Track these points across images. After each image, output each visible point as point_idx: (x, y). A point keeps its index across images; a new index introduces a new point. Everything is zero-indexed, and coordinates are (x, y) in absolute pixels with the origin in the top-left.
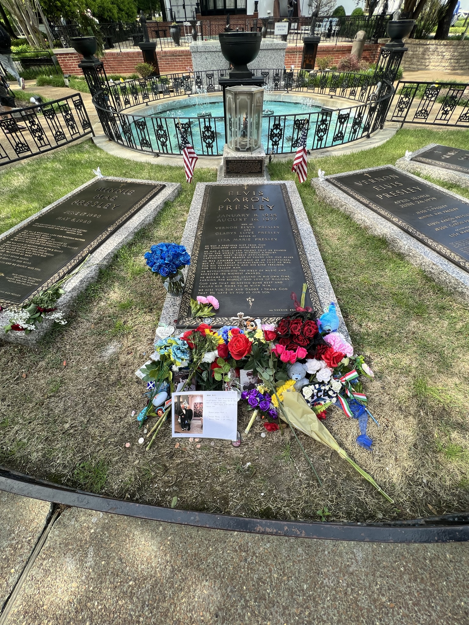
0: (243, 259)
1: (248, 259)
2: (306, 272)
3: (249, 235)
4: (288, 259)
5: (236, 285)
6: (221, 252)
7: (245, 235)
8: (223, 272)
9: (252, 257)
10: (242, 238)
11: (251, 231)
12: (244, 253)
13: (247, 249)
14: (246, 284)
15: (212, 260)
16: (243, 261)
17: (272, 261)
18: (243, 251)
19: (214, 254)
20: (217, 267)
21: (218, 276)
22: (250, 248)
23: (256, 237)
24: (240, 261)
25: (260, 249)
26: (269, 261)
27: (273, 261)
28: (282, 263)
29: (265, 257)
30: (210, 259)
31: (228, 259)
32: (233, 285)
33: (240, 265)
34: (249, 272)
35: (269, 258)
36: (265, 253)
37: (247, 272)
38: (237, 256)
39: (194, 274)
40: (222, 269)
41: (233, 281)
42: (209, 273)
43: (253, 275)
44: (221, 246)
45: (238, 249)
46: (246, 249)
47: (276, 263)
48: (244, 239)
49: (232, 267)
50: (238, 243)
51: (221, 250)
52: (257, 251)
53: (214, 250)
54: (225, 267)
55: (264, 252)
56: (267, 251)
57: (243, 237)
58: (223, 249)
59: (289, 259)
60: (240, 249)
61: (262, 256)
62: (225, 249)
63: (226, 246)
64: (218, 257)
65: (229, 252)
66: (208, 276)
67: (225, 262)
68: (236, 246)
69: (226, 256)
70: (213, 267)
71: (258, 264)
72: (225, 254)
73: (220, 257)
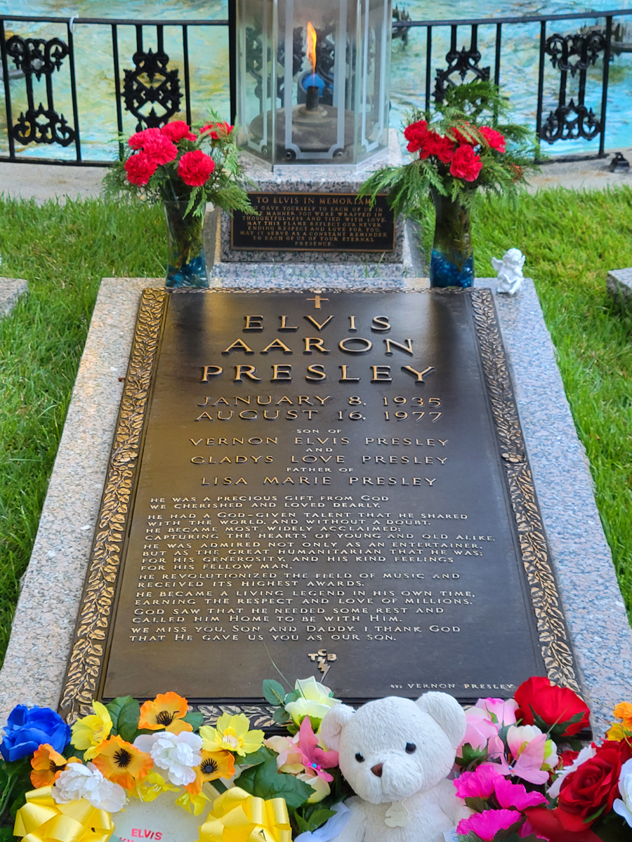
0: (298, 541)
1: (322, 541)
3: (324, 465)
5: (273, 616)
6: (215, 519)
7: (308, 465)
8: (222, 579)
9: (333, 534)
10: (295, 475)
11: (334, 454)
12: (302, 523)
13: (319, 510)
14: (309, 615)
15: (177, 541)
16: (298, 547)
17: (409, 548)
18: (301, 518)
19: (185, 522)
20: (199, 563)
21: (204, 589)
22: (329, 508)
23: (352, 474)
24: (288, 547)
25: (365, 510)
26: (399, 547)
27: (416, 548)
28: (449, 554)
29: (385, 534)
30: (170, 541)
31: (244, 540)
32: (262, 615)
33: (288, 558)
34: (320, 579)
35: (399, 540)
36: (383, 524)
37: (315, 580)
38: (275, 532)
39: (109, 584)
40: (217, 571)
41: (261, 606)
42: (171, 580)
43: (336, 588)
44: (214, 501)
45: (280, 509)
46: (312, 510)
47: (426, 554)
48: (304, 479)
49: (256, 564)
50: (280, 491)
51: (212, 512)
52: (356, 516)
53: (187, 511)
54: (230, 563)
55: (383, 520)
56: (395, 517)
58: (220, 509)
59: (477, 542)
60: (287, 511)
61: (371, 532)
62: (228, 510)
63: (234, 500)
64: (201, 532)
65: (247, 518)
66: (166, 590)
67: (230, 548)
68: (271, 501)
69: (234, 533)
70: (182, 563)
71: (359, 555)
72: (229, 525)
73: (211, 532)
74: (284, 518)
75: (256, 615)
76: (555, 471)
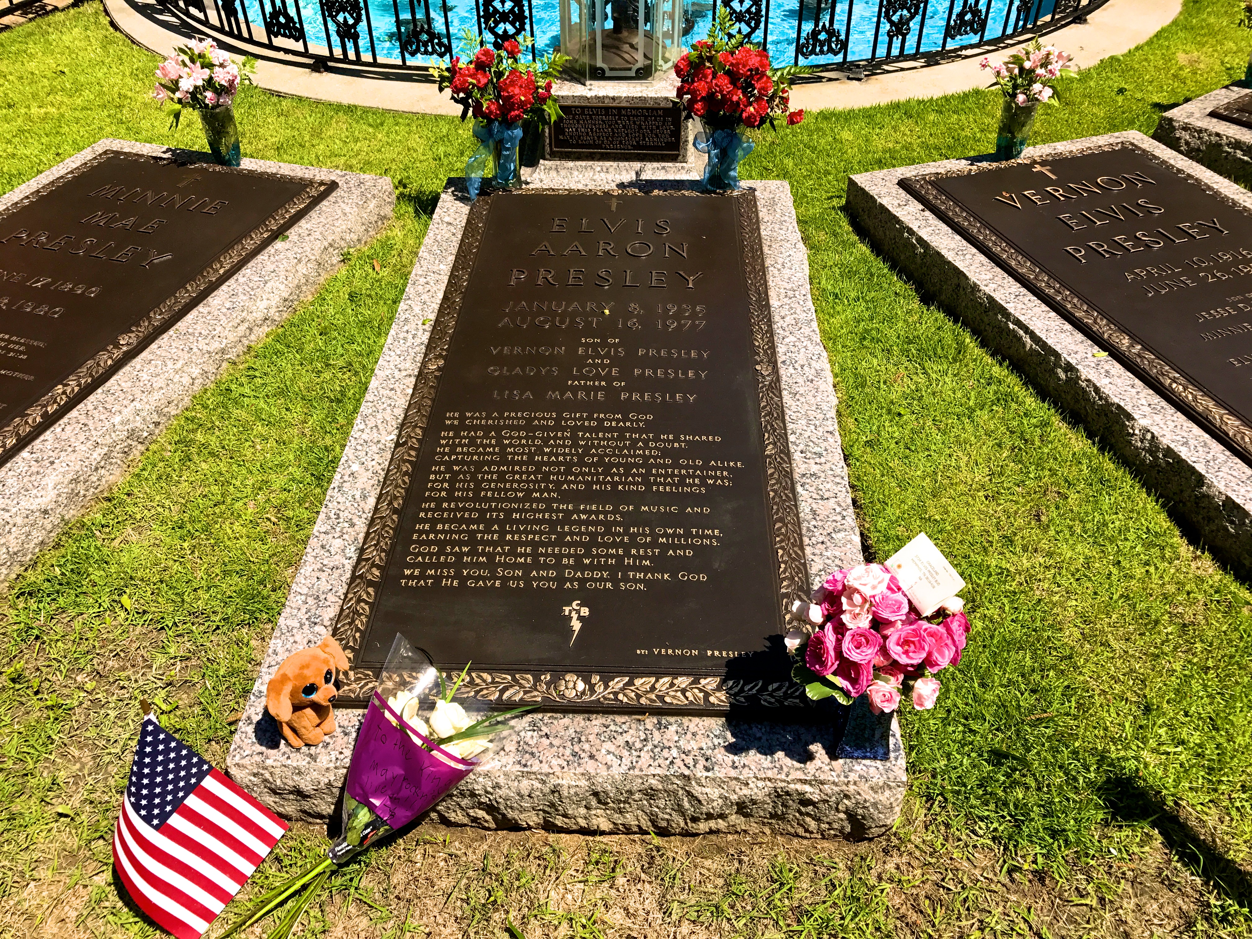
0: (569, 466)
1: (589, 465)
2: (781, 520)
3: (601, 379)
4: (722, 469)
5: (535, 555)
6: (499, 438)
7: (587, 378)
8: (496, 509)
9: (601, 457)
10: (575, 390)
11: (610, 366)
12: (575, 445)
13: (590, 429)
14: (569, 556)
15: (463, 463)
16: (568, 472)
17: (666, 476)
18: (574, 439)
19: (472, 442)
20: (478, 490)
21: (477, 522)
22: (600, 427)
23: (623, 389)
24: (559, 473)
25: (632, 430)
26: (658, 475)
27: (673, 475)
28: (703, 483)
29: (646, 458)
30: (456, 462)
31: (521, 463)
32: (526, 555)
33: (558, 484)
34: (584, 512)
35: (659, 466)
36: (646, 446)
37: (578, 512)
38: (550, 455)
39: (395, 511)
40: (493, 499)
41: (526, 544)
42: (449, 510)
43: (596, 523)
44: (501, 417)
45: (558, 427)
46: (585, 429)
47: (682, 483)
48: (581, 395)
49: (529, 492)
50: (559, 407)
51: (498, 429)
52: (622, 438)
53: (475, 428)
54: (506, 490)
55: (646, 442)
56: (657, 439)
57: (579, 388)
58: (506, 427)
59: (728, 469)
60: (563, 429)
61: (635, 456)
62: (512, 428)
63: (519, 417)
64: (485, 454)
65: (527, 438)
66: (443, 521)
67: (508, 472)
68: (551, 418)
69: (515, 454)
70: (463, 490)
71: (621, 483)
72: (511, 445)
73: (494, 453)
74: (560, 439)
75: (521, 555)
76: (801, 380)
